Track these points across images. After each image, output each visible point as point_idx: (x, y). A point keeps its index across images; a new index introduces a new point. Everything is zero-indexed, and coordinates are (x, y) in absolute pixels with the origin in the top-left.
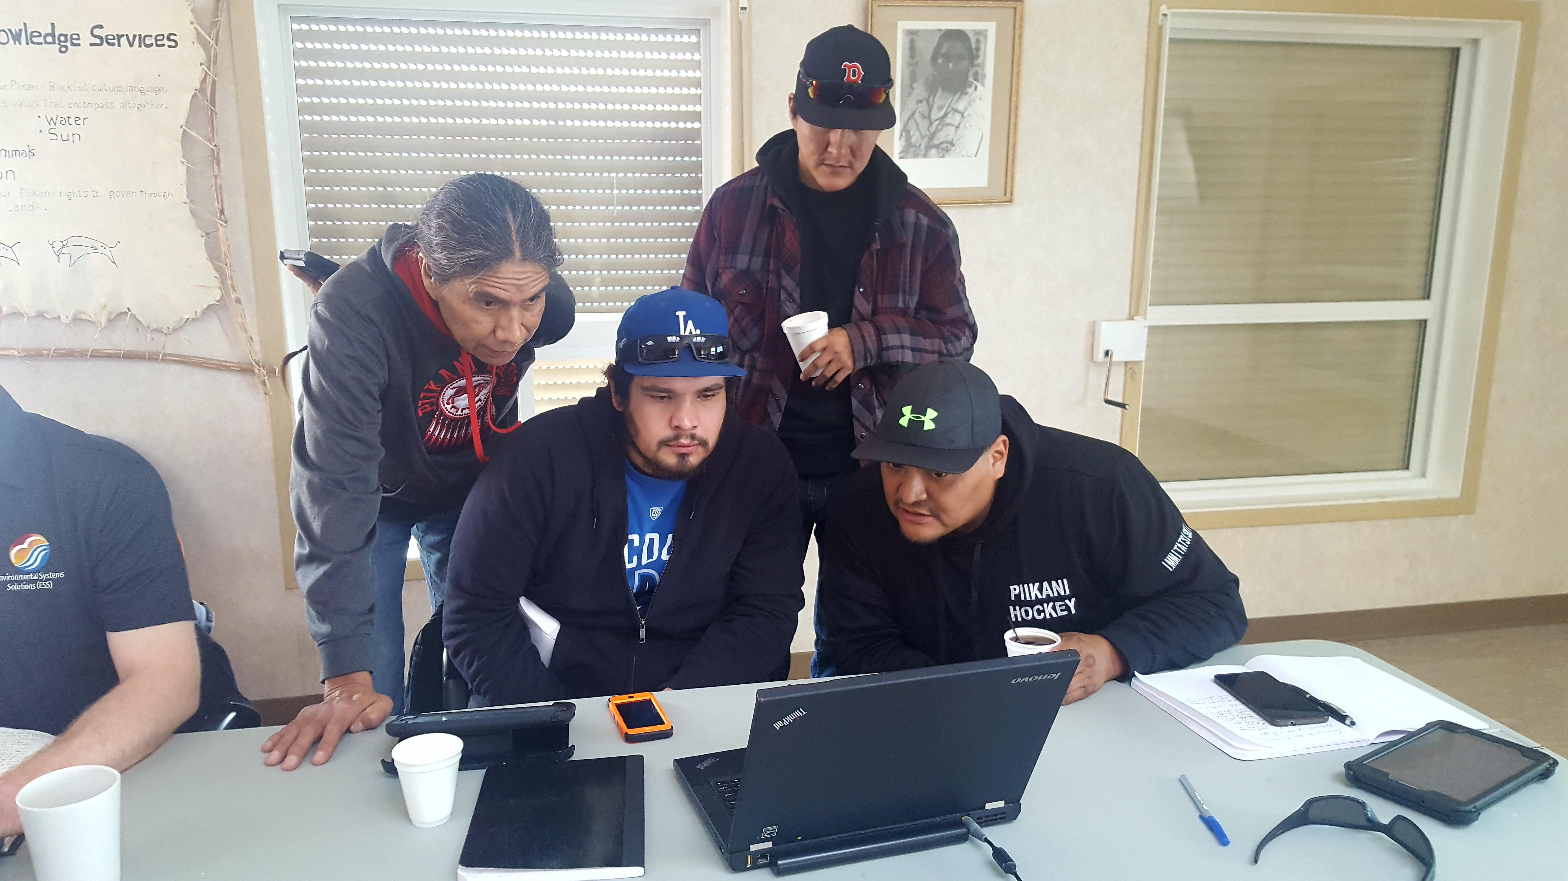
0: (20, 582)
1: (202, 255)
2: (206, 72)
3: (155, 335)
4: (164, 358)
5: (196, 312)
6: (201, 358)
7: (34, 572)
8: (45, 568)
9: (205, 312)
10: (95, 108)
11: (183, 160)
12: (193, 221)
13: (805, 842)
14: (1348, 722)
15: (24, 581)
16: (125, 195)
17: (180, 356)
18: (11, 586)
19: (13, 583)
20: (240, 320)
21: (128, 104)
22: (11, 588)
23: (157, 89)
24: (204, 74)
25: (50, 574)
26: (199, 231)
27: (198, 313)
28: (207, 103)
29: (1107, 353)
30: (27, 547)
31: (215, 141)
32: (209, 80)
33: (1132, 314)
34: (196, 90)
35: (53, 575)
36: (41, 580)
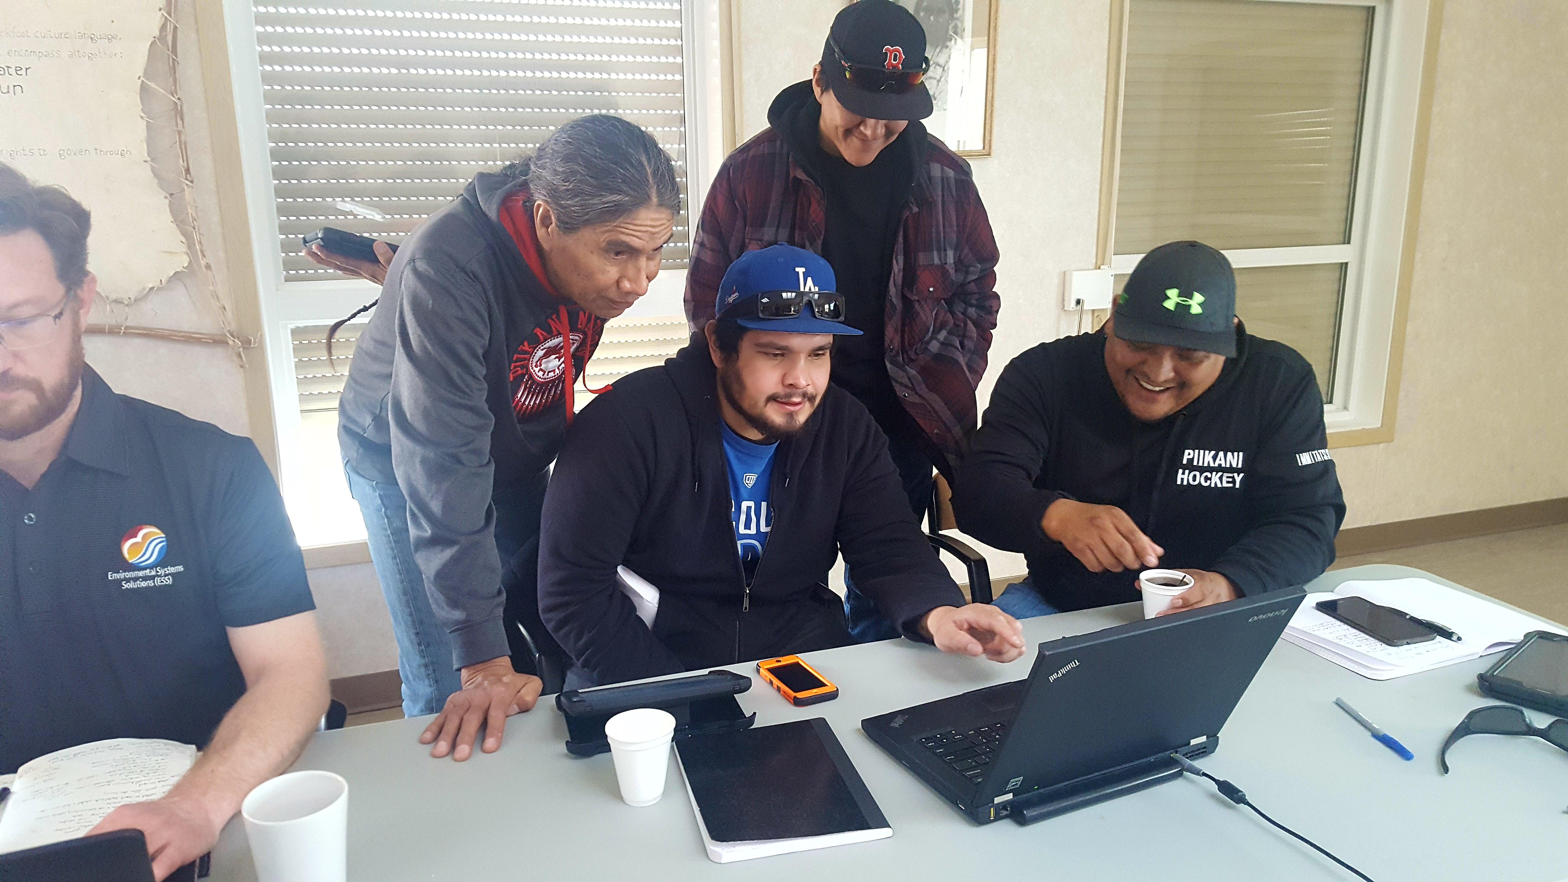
0: (135, 579)
1: (167, 217)
2: (166, 17)
3: (114, 305)
4: (126, 331)
5: (161, 281)
6: (168, 330)
7: (151, 567)
8: (162, 562)
9: (170, 280)
10: (39, 57)
11: (143, 115)
12: (156, 181)
13: (1041, 791)
14: (1455, 638)
15: (141, 577)
16: (78, 153)
17: (144, 329)
18: (126, 584)
19: (128, 580)
20: (211, 288)
21: (77, 53)
22: (126, 586)
23: (110, 37)
24: (164, 19)
25: (169, 568)
26: (163, 192)
27: (163, 282)
28: (168, 52)
29: (1078, 302)
30: (140, 541)
31: (179, 92)
32: (170, 28)
33: (1099, 263)
34: (155, 37)
35: (172, 570)
36: (160, 576)
